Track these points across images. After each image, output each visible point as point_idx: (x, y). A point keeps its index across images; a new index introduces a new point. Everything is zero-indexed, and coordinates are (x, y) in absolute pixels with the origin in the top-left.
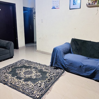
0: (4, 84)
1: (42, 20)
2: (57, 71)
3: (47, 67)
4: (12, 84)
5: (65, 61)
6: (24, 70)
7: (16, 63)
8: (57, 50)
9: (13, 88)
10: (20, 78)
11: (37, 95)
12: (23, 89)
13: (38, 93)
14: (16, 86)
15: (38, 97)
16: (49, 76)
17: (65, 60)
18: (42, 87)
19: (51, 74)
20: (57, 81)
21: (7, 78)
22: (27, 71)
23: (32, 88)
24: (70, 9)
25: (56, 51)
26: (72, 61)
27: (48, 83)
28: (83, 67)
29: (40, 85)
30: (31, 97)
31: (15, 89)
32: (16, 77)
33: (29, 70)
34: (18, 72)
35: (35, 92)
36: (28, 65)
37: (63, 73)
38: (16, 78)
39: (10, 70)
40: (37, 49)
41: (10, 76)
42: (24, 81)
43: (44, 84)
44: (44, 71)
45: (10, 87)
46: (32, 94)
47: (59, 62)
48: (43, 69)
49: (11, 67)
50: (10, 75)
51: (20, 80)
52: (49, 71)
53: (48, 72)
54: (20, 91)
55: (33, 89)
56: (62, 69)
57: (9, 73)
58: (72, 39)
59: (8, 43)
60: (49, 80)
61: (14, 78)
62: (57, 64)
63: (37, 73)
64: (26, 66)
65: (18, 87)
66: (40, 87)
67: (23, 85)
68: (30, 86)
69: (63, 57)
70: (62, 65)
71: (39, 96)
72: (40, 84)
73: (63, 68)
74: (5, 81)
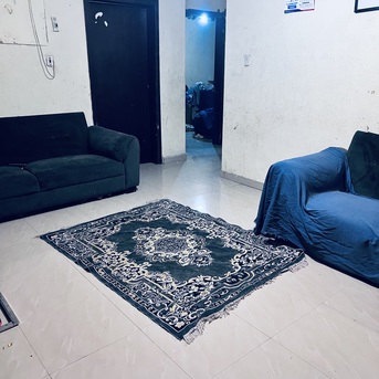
0: (87, 270)
1: (246, 58)
2: (277, 251)
3: (240, 233)
4: (109, 272)
5: (308, 218)
6: (159, 234)
7: (141, 210)
8: (283, 175)
9: (110, 286)
10: (140, 259)
11: (177, 319)
12: (139, 294)
13: (184, 314)
14: (121, 281)
15: (179, 325)
16: (241, 264)
17: (307, 212)
18: (203, 296)
19: (248, 261)
20: (265, 287)
21: (101, 253)
22: (168, 241)
23: (168, 295)
24: (357, 11)
25: (279, 176)
26: (337, 221)
27: (227, 286)
28: (375, 246)
29: (196, 289)
30: (157, 321)
31: (116, 290)
32: (128, 252)
33: (177, 236)
34: (138, 238)
35: (173, 309)
36: (177, 221)
37: (297, 260)
38: (128, 257)
39: (117, 229)
40: (223, 169)
41: (109, 248)
42: (149, 269)
43: (212, 287)
44: (228, 245)
45: (102, 280)
46: (164, 313)
47: (287, 219)
48: (225, 241)
49: (123, 221)
50: (112, 246)
51: (136, 265)
52: (243, 249)
53: (240, 252)
54: (128, 298)
55: (171, 298)
56: (296, 247)
57: (111, 239)
58: (358, 132)
59: (120, 141)
60: (236, 277)
61: (122, 257)
62: (278, 227)
63: (199, 248)
64: (170, 222)
65: (125, 284)
66: (195, 294)
67: (145, 280)
68: (164, 288)
69: (303, 201)
70: (298, 234)
71: (182, 323)
72: (200, 286)
73: (300, 245)
74: (91, 259)
